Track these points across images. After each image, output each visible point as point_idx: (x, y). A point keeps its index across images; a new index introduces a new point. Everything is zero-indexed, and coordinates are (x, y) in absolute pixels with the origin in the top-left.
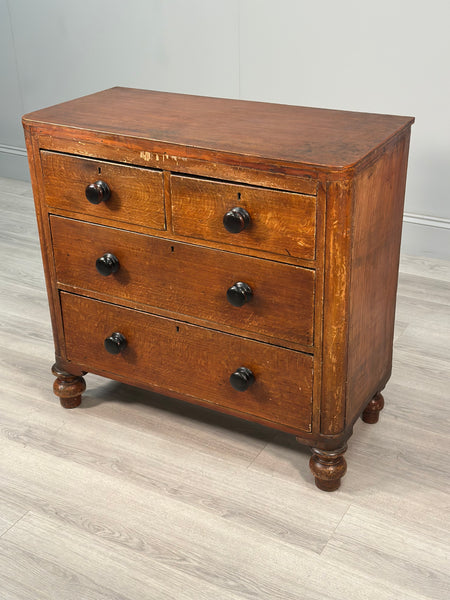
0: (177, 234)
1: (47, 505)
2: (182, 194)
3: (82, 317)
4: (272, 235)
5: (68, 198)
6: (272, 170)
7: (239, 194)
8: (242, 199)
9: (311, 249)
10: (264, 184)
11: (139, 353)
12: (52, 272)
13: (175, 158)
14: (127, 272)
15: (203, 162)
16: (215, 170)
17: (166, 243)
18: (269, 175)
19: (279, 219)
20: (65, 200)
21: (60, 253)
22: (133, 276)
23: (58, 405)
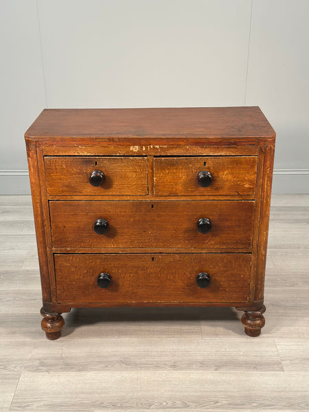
0: (157, 196)
1: (102, 403)
2: (163, 169)
3: (73, 269)
4: (227, 184)
5: (67, 186)
6: (228, 145)
7: (205, 163)
8: (207, 166)
9: (253, 188)
10: (223, 154)
11: (121, 283)
12: (48, 241)
13: (158, 147)
14: (114, 228)
15: (179, 146)
16: (187, 150)
17: (147, 204)
18: (225, 148)
19: (232, 173)
20: (64, 188)
21: (57, 227)
22: (119, 231)
23: (45, 339)
